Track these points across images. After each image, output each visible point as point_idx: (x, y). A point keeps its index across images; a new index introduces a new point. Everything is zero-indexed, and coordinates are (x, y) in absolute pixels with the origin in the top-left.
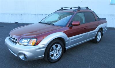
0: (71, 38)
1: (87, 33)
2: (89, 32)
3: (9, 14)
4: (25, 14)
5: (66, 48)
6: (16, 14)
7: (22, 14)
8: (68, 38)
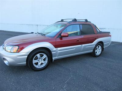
0: (59, 49)
1: (80, 45)
2: (83, 45)
3: (27, 25)
4: (40, 25)
5: (53, 58)
6: (33, 25)
7: (37, 25)
8: (55, 49)
